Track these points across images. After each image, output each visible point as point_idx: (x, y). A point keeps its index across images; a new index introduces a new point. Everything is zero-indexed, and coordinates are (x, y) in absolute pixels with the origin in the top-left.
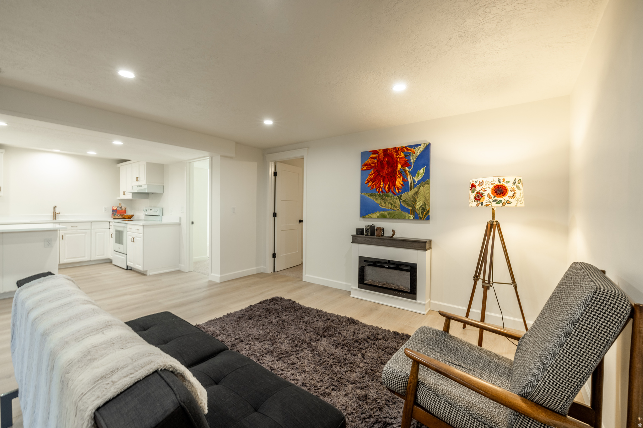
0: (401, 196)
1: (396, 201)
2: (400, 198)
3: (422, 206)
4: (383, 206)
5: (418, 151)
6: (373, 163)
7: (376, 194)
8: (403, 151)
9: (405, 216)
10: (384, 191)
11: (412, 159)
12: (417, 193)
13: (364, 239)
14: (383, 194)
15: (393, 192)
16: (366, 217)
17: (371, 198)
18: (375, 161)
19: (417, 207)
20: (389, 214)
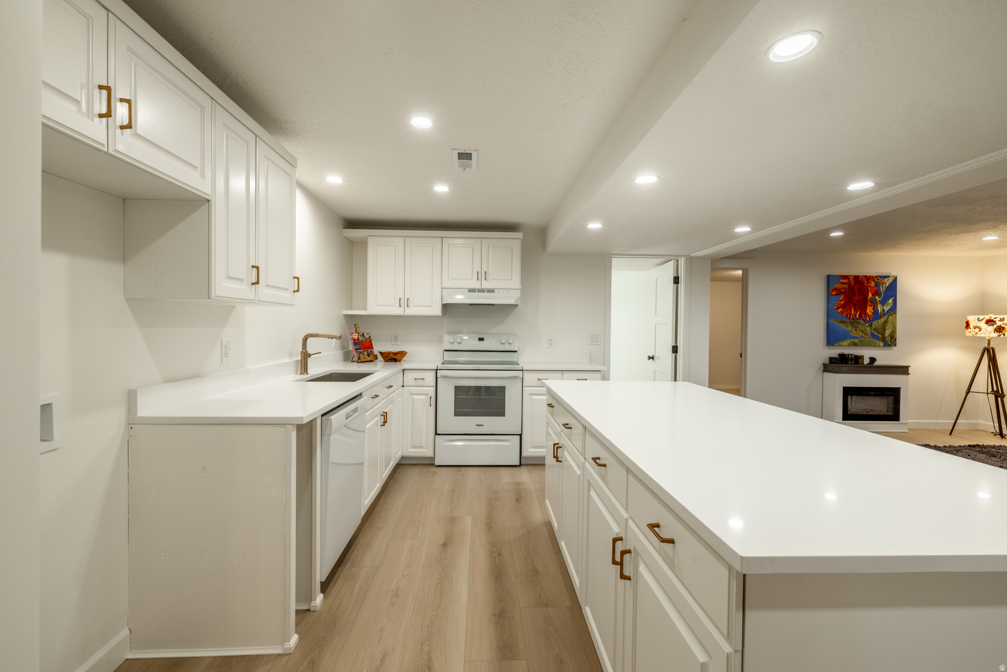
0: (872, 324)
1: (867, 328)
2: (871, 326)
3: (890, 333)
4: (854, 333)
5: (888, 282)
6: (843, 289)
7: (847, 321)
8: (874, 281)
9: (876, 344)
10: (855, 318)
11: (882, 289)
12: (886, 322)
13: (850, 368)
14: (854, 323)
15: (864, 320)
16: (836, 345)
17: (841, 325)
18: (846, 286)
19: (886, 335)
20: (860, 341)
